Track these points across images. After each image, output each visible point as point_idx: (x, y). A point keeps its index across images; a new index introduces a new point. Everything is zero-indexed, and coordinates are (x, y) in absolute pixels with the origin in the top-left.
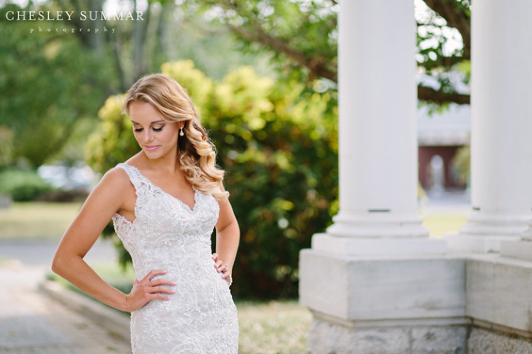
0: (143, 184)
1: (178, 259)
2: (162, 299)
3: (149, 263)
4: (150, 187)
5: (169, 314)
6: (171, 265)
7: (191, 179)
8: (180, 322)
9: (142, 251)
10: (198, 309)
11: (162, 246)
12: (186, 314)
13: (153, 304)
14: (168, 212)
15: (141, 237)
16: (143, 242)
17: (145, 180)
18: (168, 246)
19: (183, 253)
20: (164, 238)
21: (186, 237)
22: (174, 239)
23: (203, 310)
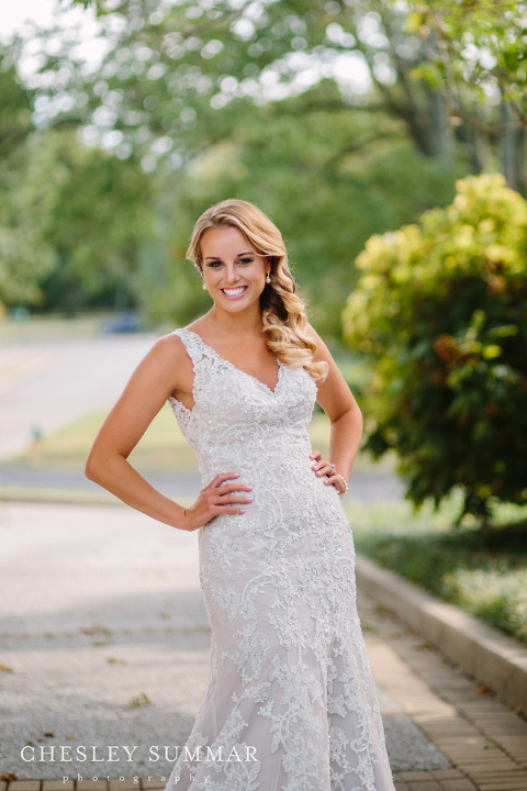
0: (204, 356)
1: (254, 459)
2: (233, 513)
3: (216, 465)
4: (213, 360)
5: (243, 534)
6: (245, 467)
7: (275, 344)
8: (259, 544)
9: (206, 449)
10: (285, 527)
11: (232, 442)
12: (266, 534)
13: (221, 520)
14: (235, 395)
15: (203, 430)
16: (206, 436)
17: (208, 351)
18: (239, 440)
19: (261, 449)
20: (233, 430)
21: (265, 429)
22: (247, 431)
23: (292, 528)
